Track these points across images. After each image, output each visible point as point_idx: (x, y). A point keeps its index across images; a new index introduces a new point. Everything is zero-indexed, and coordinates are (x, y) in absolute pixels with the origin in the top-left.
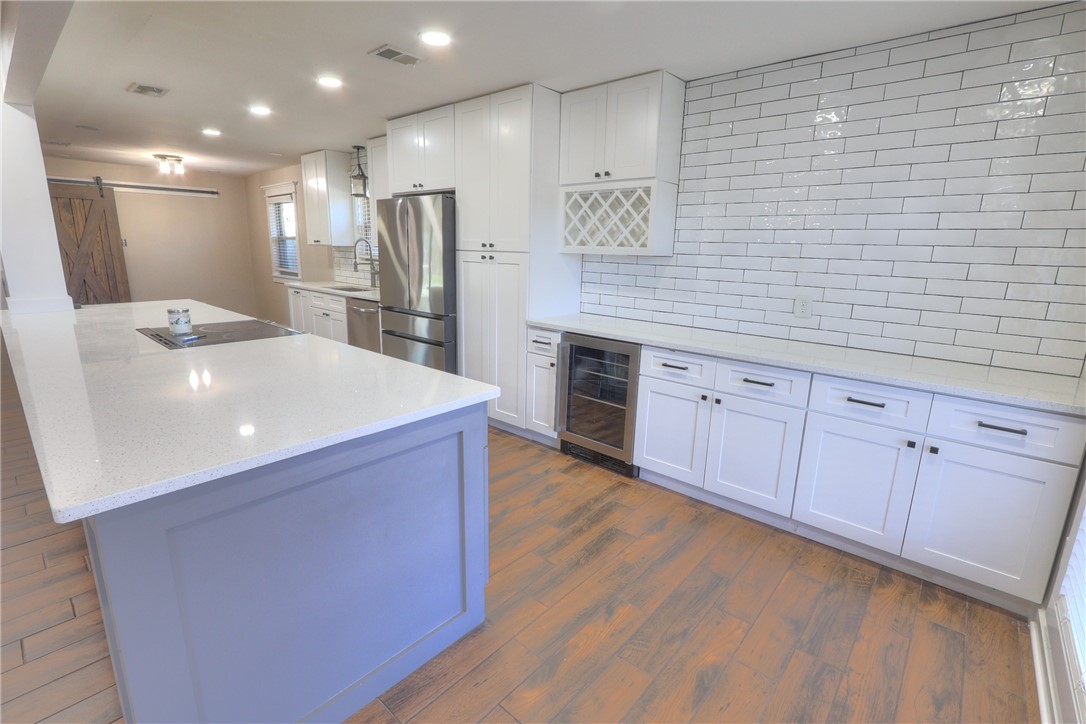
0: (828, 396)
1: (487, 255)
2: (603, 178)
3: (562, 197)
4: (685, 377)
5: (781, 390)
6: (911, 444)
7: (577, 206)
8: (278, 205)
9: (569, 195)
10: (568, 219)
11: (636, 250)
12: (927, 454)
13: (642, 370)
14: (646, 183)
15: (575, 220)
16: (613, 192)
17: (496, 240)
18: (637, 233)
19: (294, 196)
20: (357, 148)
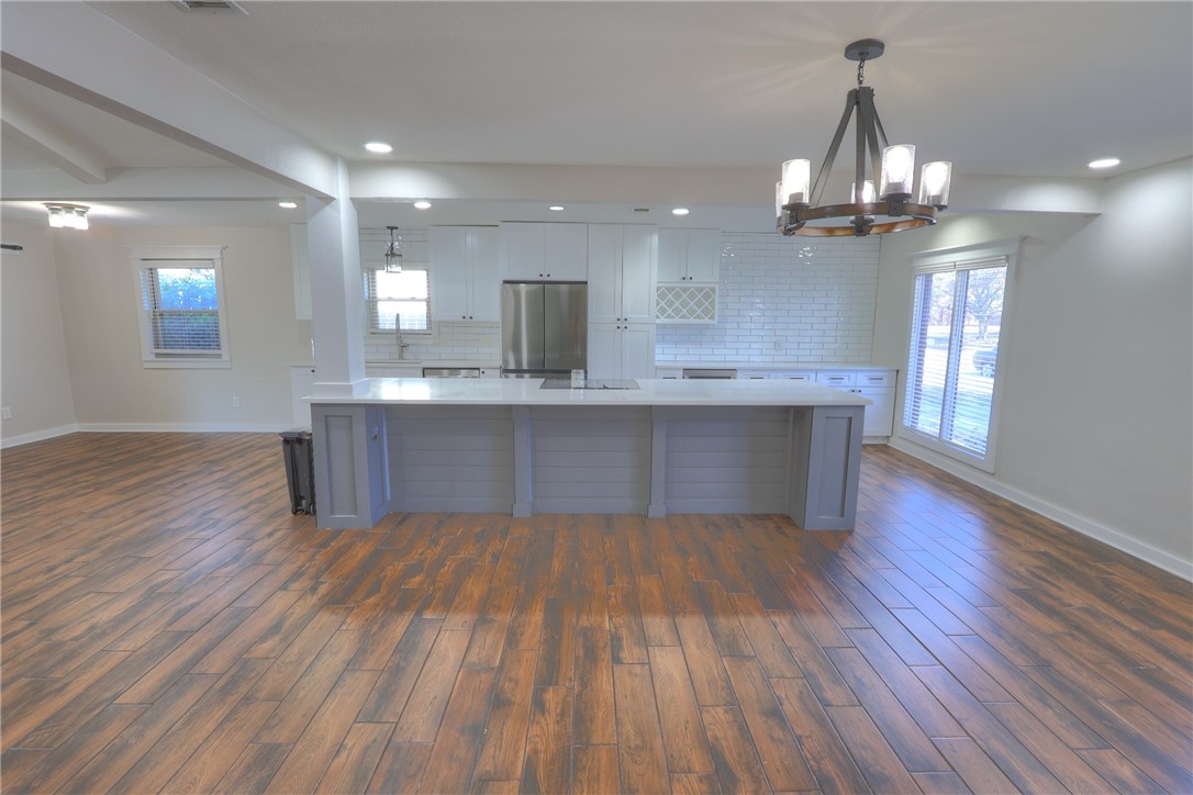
1: (622, 326)
2: (686, 281)
3: (655, 290)
7: (663, 295)
9: (661, 288)
10: (658, 303)
11: (706, 321)
14: (713, 285)
15: (663, 303)
16: (689, 289)
17: (629, 316)
18: (706, 312)
19: (218, 263)
20: (392, 228)
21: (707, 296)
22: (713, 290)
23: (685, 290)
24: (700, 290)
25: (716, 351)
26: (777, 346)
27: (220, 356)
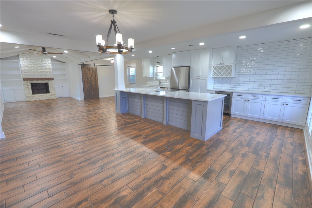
0: (269, 98)
1: (198, 78)
2: (222, 64)
3: (212, 67)
4: (242, 97)
5: (261, 98)
6: (283, 104)
7: (215, 69)
8: (129, 69)
9: (214, 67)
10: (213, 71)
11: (229, 76)
12: (286, 105)
13: (233, 96)
14: (231, 65)
15: (215, 71)
16: (224, 66)
17: (200, 75)
18: (229, 73)
19: (136, 66)
20: (158, 57)
21: (230, 68)
22: (231, 66)
23: (222, 67)
24: (227, 66)
25: (236, 86)
26: (261, 85)
27: (135, 84)
